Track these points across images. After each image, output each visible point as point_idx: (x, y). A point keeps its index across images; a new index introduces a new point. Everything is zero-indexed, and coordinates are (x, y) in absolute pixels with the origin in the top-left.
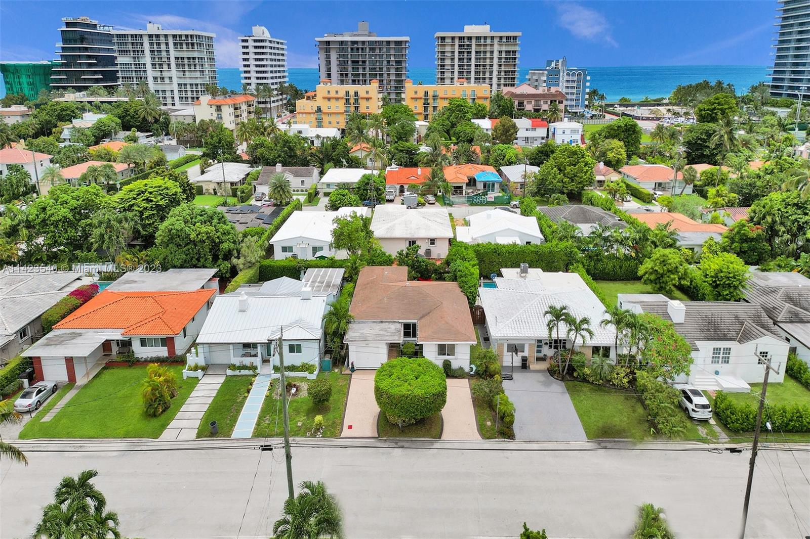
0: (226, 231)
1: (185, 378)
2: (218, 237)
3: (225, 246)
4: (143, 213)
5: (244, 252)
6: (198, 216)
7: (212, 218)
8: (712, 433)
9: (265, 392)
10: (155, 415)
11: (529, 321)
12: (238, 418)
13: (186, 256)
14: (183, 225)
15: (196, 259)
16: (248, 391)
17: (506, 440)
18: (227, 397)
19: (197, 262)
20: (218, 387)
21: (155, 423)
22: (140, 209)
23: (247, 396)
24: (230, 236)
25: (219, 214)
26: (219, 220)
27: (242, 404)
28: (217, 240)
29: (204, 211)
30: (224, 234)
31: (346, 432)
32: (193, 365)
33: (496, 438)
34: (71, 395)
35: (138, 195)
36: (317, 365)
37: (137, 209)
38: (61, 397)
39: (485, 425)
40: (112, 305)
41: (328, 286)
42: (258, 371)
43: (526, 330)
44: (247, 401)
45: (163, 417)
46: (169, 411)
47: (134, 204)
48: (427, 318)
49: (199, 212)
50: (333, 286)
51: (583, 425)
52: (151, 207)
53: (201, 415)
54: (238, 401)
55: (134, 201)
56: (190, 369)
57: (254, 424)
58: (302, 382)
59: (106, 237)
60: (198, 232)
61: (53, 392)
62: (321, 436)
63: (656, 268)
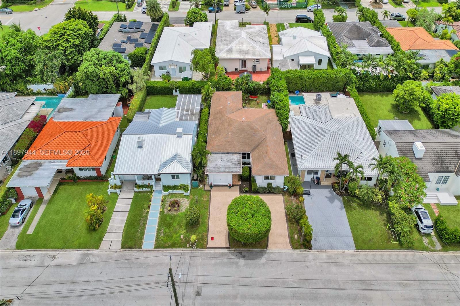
0: (122, 69)
1: (109, 194)
2: (118, 74)
3: (123, 79)
4: (66, 51)
5: (135, 80)
6: (103, 60)
7: (112, 60)
8: (432, 243)
9: (159, 208)
10: (94, 230)
11: (322, 155)
12: (144, 232)
13: (99, 86)
14: (94, 69)
15: (105, 88)
16: (149, 207)
17: (306, 250)
18: (137, 213)
19: (106, 89)
20: (130, 202)
21: (95, 235)
22: (64, 49)
23: (149, 211)
24: (125, 72)
25: (116, 56)
26: (116, 60)
27: (146, 217)
28: (118, 76)
29: (106, 55)
30: (122, 71)
31: (211, 244)
32: (113, 185)
33: (300, 249)
34: (42, 208)
35: (60, 37)
36: (190, 186)
37: (61, 48)
38: (36, 211)
39: (294, 238)
40: (57, 139)
41: (192, 115)
42: (154, 189)
43: (320, 163)
44: (149, 215)
45: (100, 230)
46: (103, 225)
47: (58, 44)
48: (257, 150)
49: (103, 56)
50: (196, 114)
51: (353, 237)
52: (71, 46)
53: (122, 229)
54: (144, 215)
55: (58, 42)
56: (112, 188)
57: (155, 237)
58: (181, 197)
59: (45, 72)
60: (104, 73)
61: (31, 207)
62: (195, 247)
63: (406, 97)
